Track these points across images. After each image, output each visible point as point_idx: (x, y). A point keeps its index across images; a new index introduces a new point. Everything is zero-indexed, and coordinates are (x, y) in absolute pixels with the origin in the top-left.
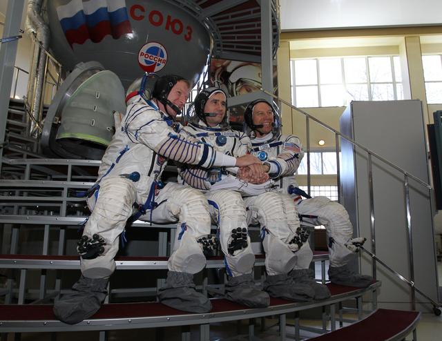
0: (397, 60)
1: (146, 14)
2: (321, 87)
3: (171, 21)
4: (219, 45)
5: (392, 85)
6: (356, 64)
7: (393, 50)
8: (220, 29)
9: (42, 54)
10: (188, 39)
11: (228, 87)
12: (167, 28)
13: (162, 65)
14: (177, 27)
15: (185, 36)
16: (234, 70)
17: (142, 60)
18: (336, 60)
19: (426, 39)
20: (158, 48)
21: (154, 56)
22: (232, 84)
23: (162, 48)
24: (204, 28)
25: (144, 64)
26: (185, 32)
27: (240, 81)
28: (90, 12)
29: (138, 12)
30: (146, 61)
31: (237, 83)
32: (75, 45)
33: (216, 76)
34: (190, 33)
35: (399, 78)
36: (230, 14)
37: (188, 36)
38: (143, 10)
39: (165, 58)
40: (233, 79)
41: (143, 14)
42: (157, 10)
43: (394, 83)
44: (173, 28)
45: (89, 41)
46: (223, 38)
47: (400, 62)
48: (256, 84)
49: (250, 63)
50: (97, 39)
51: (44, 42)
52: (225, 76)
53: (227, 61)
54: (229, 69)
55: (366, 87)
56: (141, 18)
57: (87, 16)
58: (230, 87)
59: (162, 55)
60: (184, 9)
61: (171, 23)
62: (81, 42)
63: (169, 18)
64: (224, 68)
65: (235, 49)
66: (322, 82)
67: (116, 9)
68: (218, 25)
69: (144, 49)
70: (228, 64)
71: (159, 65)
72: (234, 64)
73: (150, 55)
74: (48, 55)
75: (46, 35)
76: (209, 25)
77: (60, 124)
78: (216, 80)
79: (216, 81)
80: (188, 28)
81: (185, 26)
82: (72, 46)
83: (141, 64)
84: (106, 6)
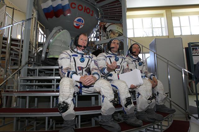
0: (163, 19)
1: (77, 6)
2: (134, 30)
3: (86, 8)
4: (102, 17)
5: (161, 28)
6: (147, 21)
7: (161, 15)
8: (104, 11)
9: (36, 22)
10: (92, 15)
11: (106, 33)
12: (84, 11)
13: (82, 26)
14: (88, 11)
15: (91, 14)
16: (108, 27)
17: (75, 24)
18: (140, 19)
19: (173, 11)
20: (81, 19)
21: (80, 22)
22: (108, 32)
24: (97, 10)
25: (76, 25)
26: (91, 12)
27: (110, 30)
28: (55, 5)
29: (73, 6)
30: (77, 24)
31: (109, 31)
32: (49, 19)
33: (101, 29)
34: (93, 13)
35: (163, 26)
36: (107, 5)
37: (92, 14)
38: (75, 5)
40: (108, 30)
42: (81, 4)
43: (162, 28)
44: (87, 11)
45: (54, 17)
46: (104, 14)
47: (164, 20)
48: (116, 32)
49: (114, 24)
50: (57, 16)
51: (36, 18)
52: (105, 29)
53: (105, 23)
54: (106, 26)
55: (151, 29)
56: (75, 7)
57: (54, 7)
58: (107, 33)
59: (83, 22)
60: (91, 4)
61: (86, 10)
62: (51, 17)
63: (85, 7)
64: (104, 25)
65: (108, 18)
66: (134, 28)
67: (65, 4)
68: (103, 9)
69: (76, 20)
70: (106, 24)
71: (81, 26)
72: (108, 24)
73: (78, 22)
74: (38, 22)
75: (37, 15)
76: (99, 9)
77: (48, 52)
79: (102, 31)
80: (92, 11)
81: (91, 11)
82: (47, 19)
83: (74, 26)
84: (61, 3)
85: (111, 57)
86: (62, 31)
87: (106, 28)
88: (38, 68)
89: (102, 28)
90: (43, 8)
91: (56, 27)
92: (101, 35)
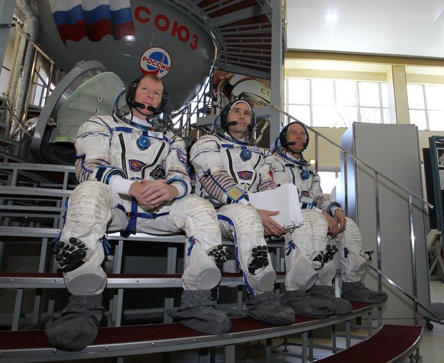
0: (384, 86)
1: (152, 17)
2: (313, 107)
3: (178, 27)
4: (223, 57)
5: (379, 110)
6: (347, 87)
7: (381, 77)
8: (227, 41)
9: (29, 48)
10: (194, 48)
11: (230, 100)
12: (173, 34)
13: (165, 72)
14: (184, 34)
15: (192, 44)
16: (237, 84)
17: (144, 65)
18: (329, 82)
19: (411, 69)
20: (162, 54)
21: (158, 62)
22: (235, 97)
23: (167, 54)
24: (210, 38)
25: (146, 69)
26: (192, 40)
27: (243, 95)
28: (89, 8)
29: (143, 15)
30: (148, 66)
31: (240, 97)
32: (69, 42)
33: (219, 88)
34: (196, 42)
35: (386, 104)
36: (237, 27)
37: (194, 44)
38: (149, 13)
39: (169, 65)
40: (236, 92)
41: (148, 16)
42: (163, 14)
43: (381, 108)
44: (179, 35)
45: (85, 40)
46: (229, 50)
47: (388, 88)
48: (259, 99)
49: (253, 78)
50: (95, 37)
51: (32, 35)
52: (228, 89)
53: (230, 75)
54: (232, 82)
55: (355, 110)
56: (147, 20)
57: (85, 12)
59: (166, 62)
60: (192, 17)
61: (177, 30)
62: (77, 39)
63: (176, 23)
64: (227, 80)
65: (239, 62)
66: (313, 102)
67: (119, 9)
68: (224, 36)
69: (148, 54)
70: (231, 77)
71: (161, 71)
72: (237, 78)
73: (153, 60)
74: (38, 48)
75: (36, 27)
76: (215, 35)
77: (55, 126)
78: (219, 92)
79: (218, 94)
80: (195, 36)
81: (191, 35)
82: (65, 43)
83: (142, 69)
84: (108, 4)
85: (231, 147)
86: (100, 74)
87: (232, 87)
88: (16, 167)
89: (220, 85)
90: (53, 12)
91: (86, 61)
92: (215, 103)
